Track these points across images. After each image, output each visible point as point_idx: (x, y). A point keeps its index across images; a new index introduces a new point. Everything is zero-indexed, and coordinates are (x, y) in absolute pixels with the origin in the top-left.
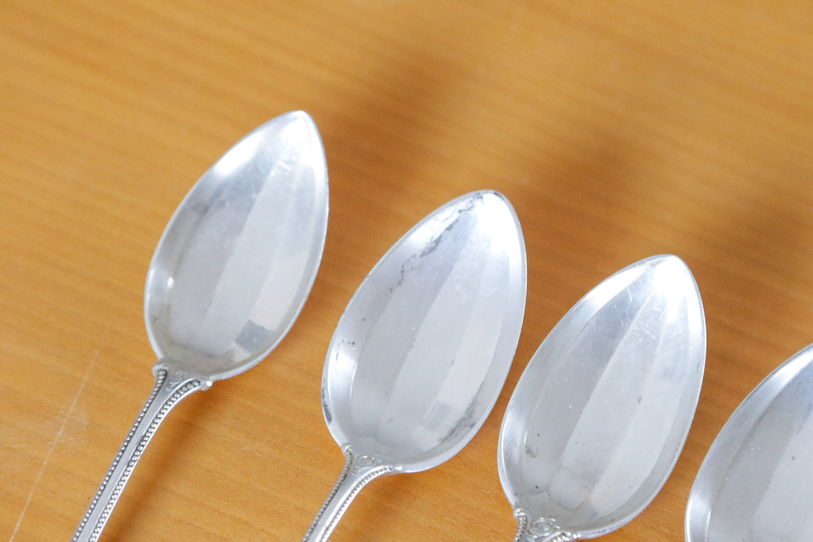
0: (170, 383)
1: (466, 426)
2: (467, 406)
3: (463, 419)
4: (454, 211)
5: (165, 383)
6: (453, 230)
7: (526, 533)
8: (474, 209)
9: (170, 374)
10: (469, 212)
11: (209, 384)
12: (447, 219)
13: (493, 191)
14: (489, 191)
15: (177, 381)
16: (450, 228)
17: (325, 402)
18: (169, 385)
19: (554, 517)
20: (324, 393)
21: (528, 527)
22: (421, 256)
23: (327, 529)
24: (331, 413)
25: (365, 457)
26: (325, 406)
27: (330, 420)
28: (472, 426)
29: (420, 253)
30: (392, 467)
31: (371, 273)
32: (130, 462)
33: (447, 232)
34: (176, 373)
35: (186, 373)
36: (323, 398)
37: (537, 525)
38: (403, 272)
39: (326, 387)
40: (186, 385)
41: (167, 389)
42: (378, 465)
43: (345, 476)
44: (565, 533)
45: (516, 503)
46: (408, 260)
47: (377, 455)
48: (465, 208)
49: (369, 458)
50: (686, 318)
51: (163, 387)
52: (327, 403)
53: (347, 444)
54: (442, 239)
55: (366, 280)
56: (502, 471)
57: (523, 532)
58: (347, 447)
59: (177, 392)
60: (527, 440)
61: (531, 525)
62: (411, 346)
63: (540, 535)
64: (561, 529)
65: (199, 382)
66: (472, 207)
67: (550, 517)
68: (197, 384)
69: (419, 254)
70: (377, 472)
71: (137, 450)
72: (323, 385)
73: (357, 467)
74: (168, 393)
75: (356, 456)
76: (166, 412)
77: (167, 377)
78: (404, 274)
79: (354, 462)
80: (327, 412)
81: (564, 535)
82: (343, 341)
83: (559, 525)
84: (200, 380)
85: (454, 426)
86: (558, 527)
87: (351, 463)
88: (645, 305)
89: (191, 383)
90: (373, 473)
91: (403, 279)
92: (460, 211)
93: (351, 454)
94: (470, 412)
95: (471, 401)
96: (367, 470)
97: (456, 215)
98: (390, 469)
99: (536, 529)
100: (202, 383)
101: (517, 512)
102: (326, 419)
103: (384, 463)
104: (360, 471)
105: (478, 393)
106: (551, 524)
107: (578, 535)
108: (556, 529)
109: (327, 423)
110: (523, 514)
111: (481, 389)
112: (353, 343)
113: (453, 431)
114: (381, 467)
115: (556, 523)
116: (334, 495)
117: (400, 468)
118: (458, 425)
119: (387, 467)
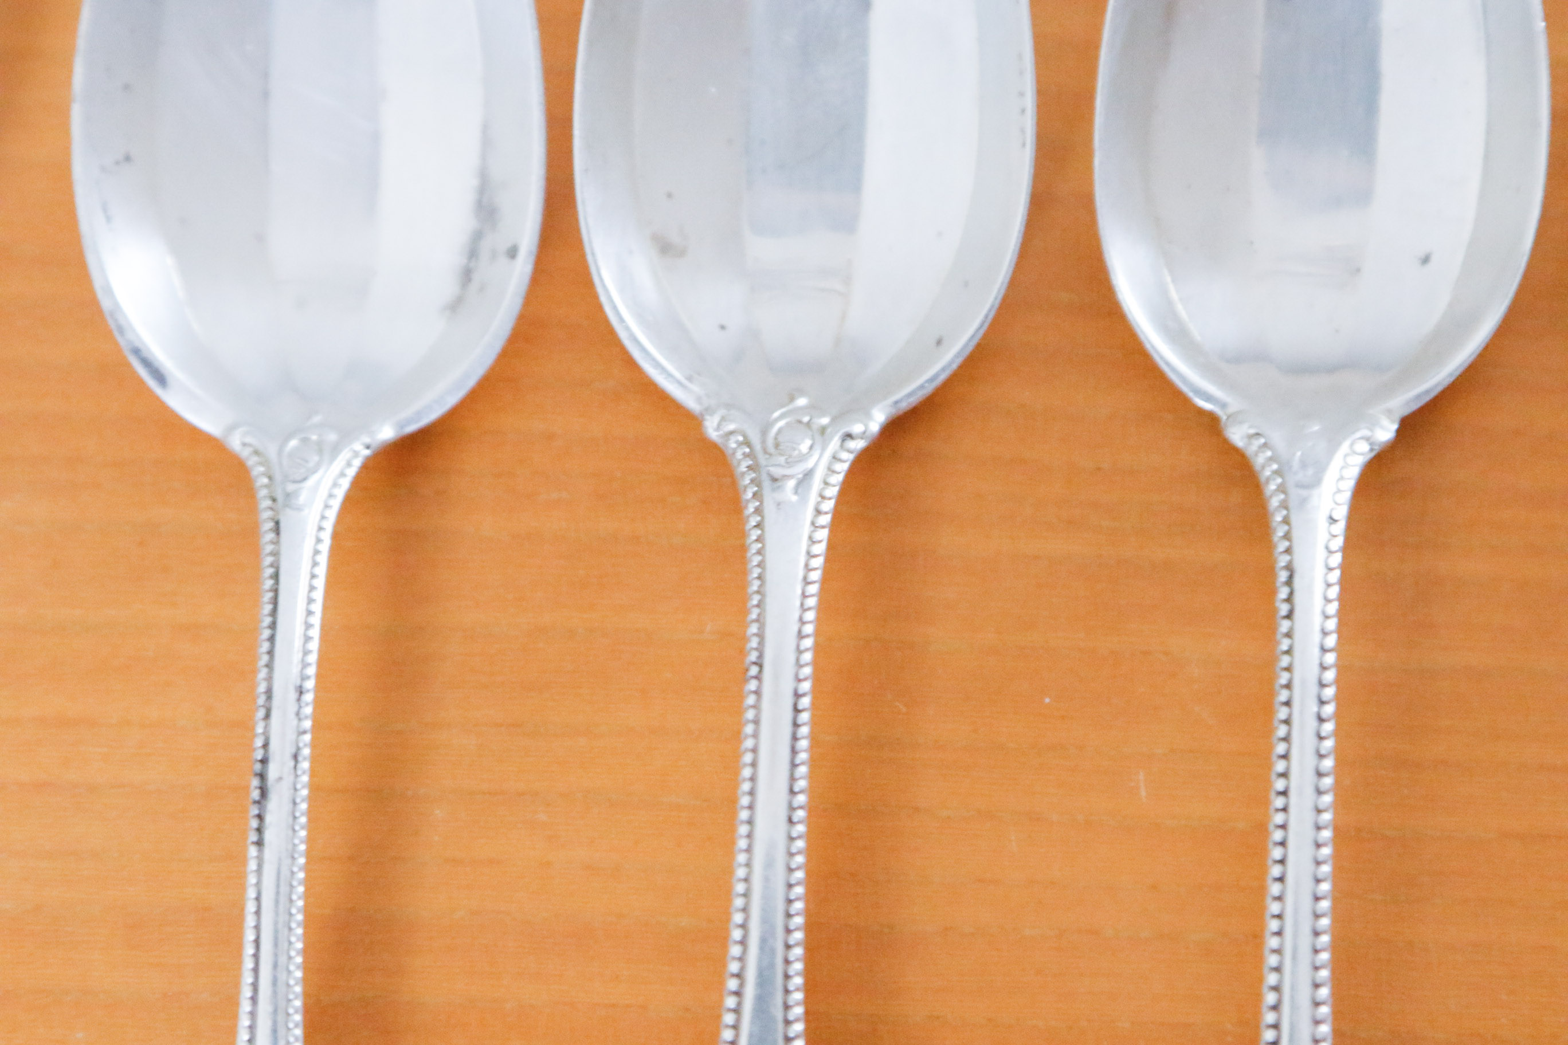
1: (494, 255)
3: (477, 237)
7: (766, 483)
17: (130, 342)
19: (802, 392)
20: (116, 320)
21: (762, 459)
23: (300, 692)
24: (157, 364)
25: (293, 443)
26: (137, 351)
27: (161, 378)
28: (512, 253)
30: (367, 440)
36: (122, 333)
37: (776, 441)
39: (117, 305)
42: (336, 450)
43: (277, 527)
44: (847, 429)
45: (700, 397)
47: (316, 421)
49: (305, 440)
52: (138, 344)
53: (235, 423)
57: (757, 481)
58: (240, 433)
61: (765, 451)
63: (799, 469)
64: (835, 420)
67: (792, 399)
70: (342, 473)
73: (291, 487)
75: (272, 450)
79: (278, 477)
80: (147, 363)
81: (849, 436)
82: (104, 167)
83: (824, 416)
86: (825, 421)
87: (270, 478)
93: (256, 452)
94: (486, 209)
96: (318, 483)
98: (368, 447)
99: (782, 460)
101: (712, 429)
102: (151, 383)
103: (346, 436)
104: (302, 499)
105: (484, 157)
106: (806, 419)
107: (877, 419)
108: (823, 430)
109: (158, 391)
110: (731, 427)
111: (487, 142)
112: (128, 158)
113: (467, 275)
114: (345, 455)
115: (814, 408)
116: (276, 591)
117: (387, 433)
118: (473, 253)
119: (358, 446)
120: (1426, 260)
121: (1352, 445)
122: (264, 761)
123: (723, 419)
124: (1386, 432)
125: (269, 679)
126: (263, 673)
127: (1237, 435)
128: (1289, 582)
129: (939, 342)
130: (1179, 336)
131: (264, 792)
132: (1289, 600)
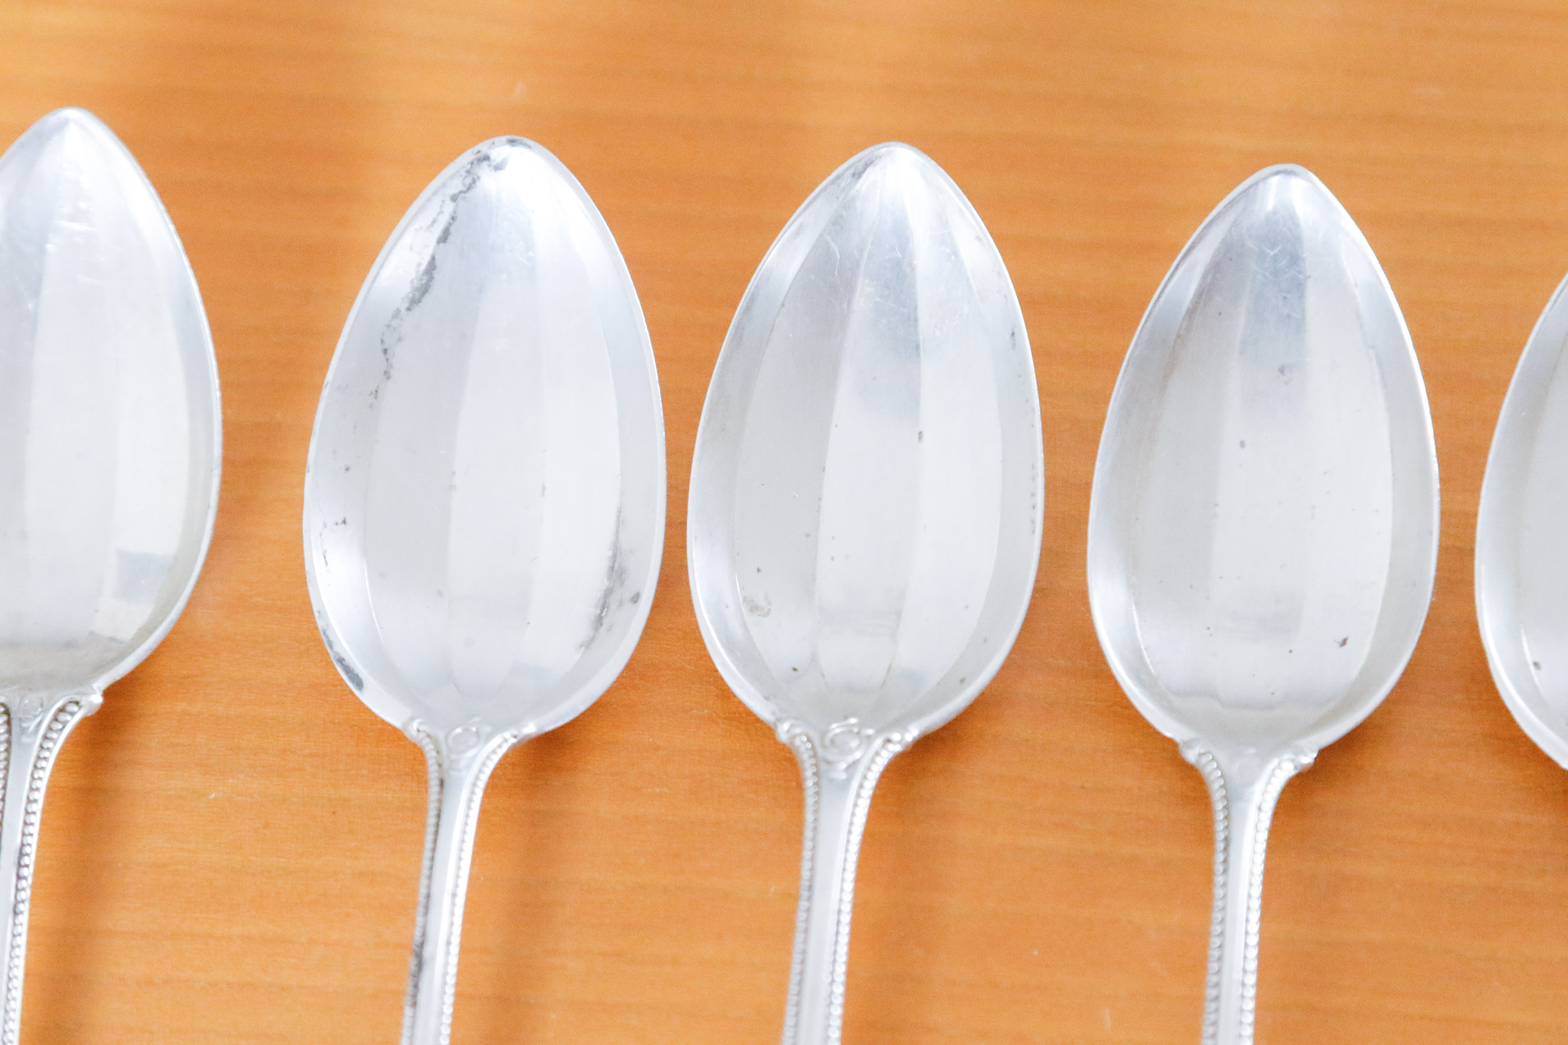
0: (25, 725)
1: (621, 603)
2: (605, 565)
3: (608, 593)
4: (443, 201)
5: (15, 730)
6: (451, 238)
7: (823, 766)
8: (478, 184)
9: (13, 709)
10: (471, 194)
11: (97, 699)
12: (434, 222)
13: (504, 138)
14: (496, 139)
15: (36, 716)
16: (444, 237)
17: (337, 654)
18: (23, 731)
19: (853, 715)
20: (327, 637)
21: (820, 752)
22: (409, 309)
23: (454, 895)
24: (356, 671)
25: (459, 730)
26: (341, 661)
27: (359, 684)
28: (636, 599)
29: (406, 305)
30: (516, 732)
31: (330, 376)
32: (15, 907)
33: (442, 245)
34: (26, 702)
35: (44, 695)
36: (331, 647)
37: (832, 741)
38: (385, 351)
39: (328, 624)
40: (55, 719)
41: (25, 740)
42: (490, 737)
43: (442, 783)
44: (888, 737)
45: (773, 713)
46: (389, 326)
47: (476, 719)
48: (462, 188)
49: (466, 730)
50: (955, 253)
51: (14, 739)
52: (343, 655)
53: (412, 719)
54: (438, 262)
55: (325, 392)
56: (725, 665)
57: (816, 765)
58: (415, 725)
59: (45, 738)
60: (743, 589)
61: (824, 746)
62: (452, 487)
63: (850, 759)
64: (879, 732)
65: (77, 703)
66: (474, 181)
67: (846, 718)
68: (75, 708)
69: (403, 308)
70: (494, 752)
71: (19, 877)
72: (320, 624)
73: (453, 757)
74: (30, 746)
75: (441, 735)
76: (43, 785)
77: (12, 716)
78: (389, 355)
79: (444, 750)
80: (348, 670)
81: (889, 741)
82: (325, 525)
83: (871, 727)
84: (77, 698)
85: (599, 612)
86: (870, 732)
87: (438, 752)
88: (866, 255)
89: (62, 710)
90: (488, 758)
91: (390, 366)
92: (454, 198)
93: (428, 736)
94: (617, 572)
95: (610, 553)
96: (475, 756)
97: (449, 207)
98: (515, 737)
99: (835, 751)
100: (82, 703)
101: (783, 732)
102: (351, 686)
103: (497, 729)
104: (463, 763)
105: (617, 533)
106: (856, 730)
107: (912, 733)
108: (869, 737)
109: (357, 692)
110: (798, 731)
111: (619, 522)
112: (344, 522)
113: (599, 620)
114: (497, 740)
115: (862, 725)
116: (437, 825)
117: (531, 729)
118: (604, 606)
119: (507, 735)
120: (1344, 642)
121: (1279, 764)
122: (422, 945)
123: (792, 726)
124: (1308, 759)
125: (429, 887)
126: (424, 881)
127: (1191, 756)
128: (1226, 849)
129: (962, 681)
130: (1149, 684)
131: (420, 965)
132: (1225, 861)
